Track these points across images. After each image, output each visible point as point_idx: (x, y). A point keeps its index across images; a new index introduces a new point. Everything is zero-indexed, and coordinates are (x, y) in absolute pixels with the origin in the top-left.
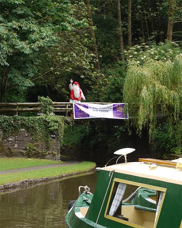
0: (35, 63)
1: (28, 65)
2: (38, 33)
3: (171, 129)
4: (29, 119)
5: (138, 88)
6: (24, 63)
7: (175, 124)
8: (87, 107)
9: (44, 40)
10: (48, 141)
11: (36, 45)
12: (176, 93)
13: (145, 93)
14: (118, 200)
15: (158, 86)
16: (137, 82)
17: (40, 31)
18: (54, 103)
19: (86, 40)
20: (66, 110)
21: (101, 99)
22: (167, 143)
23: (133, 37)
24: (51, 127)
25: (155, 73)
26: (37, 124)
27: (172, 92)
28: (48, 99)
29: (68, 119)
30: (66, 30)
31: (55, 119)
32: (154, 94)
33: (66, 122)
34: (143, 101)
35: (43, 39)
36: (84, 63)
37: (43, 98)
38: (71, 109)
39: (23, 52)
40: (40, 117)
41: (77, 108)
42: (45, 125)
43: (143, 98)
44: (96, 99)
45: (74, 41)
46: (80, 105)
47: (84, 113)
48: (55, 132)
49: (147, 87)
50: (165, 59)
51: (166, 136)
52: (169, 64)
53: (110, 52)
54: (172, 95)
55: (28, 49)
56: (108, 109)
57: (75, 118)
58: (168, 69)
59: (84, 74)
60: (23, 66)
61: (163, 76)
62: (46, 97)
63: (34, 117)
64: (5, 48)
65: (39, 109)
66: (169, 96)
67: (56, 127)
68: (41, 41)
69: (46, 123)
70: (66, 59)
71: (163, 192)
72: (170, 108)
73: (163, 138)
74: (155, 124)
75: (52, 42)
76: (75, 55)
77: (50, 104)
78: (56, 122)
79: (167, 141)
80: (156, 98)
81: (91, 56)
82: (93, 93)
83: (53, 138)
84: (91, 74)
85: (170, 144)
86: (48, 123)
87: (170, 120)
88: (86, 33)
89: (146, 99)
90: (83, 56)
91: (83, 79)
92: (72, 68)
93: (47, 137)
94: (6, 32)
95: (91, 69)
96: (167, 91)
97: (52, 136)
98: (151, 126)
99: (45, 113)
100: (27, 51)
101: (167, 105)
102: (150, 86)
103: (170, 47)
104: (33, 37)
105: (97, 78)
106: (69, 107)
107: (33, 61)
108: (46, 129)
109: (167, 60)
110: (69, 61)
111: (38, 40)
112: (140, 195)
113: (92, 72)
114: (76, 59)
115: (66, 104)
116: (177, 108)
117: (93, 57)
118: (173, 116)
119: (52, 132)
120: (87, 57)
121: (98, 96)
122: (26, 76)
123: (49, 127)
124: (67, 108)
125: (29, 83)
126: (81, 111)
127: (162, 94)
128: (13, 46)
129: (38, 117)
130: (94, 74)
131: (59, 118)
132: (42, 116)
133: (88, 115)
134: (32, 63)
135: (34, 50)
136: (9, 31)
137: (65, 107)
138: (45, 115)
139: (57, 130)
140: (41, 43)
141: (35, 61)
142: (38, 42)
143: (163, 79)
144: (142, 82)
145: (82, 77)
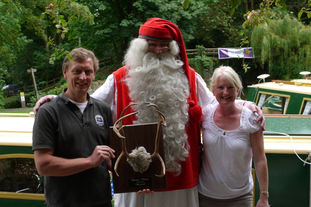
0: (193, 24)
1: (189, 26)
2: (195, 5)
3: (282, 63)
4: (191, 60)
5: (260, 38)
6: (187, 25)
7: (285, 60)
8: (227, 51)
9: (200, 10)
10: (203, 73)
11: (195, 13)
12: (285, 40)
13: (265, 41)
14: (261, 103)
15: (273, 36)
16: (259, 34)
17: (197, 4)
18: (206, 49)
19: (224, 8)
20: (213, 53)
21: (235, 45)
22: (279, 72)
23: (255, 4)
24: (205, 64)
25: (271, 28)
26: (196, 63)
27: (283, 39)
28: (202, 47)
29: (216, 59)
30: (213, 2)
31: (207, 59)
32: (271, 41)
33: (214, 61)
34: (264, 46)
35: (198, 9)
36: (224, 22)
37: (199, 46)
38: (217, 52)
39: (187, 18)
40: (198, 58)
41: (221, 52)
42: (201, 63)
43: (264, 44)
44: (232, 45)
45: (217, 9)
46: (222, 50)
47: (225, 55)
48: (208, 68)
49: (267, 37)
50: (277, 18)
51: (279, 68)
52: (280, 21)
53: (239, 14)
54: (283, 42)
55: (190, 16)
56: (241, 52)
57: (219, 58)
58: (280, 25)
59: (224, 30)
60: (186, 27)
61: (277, 29)
62: (200, 45)
63: (194, 59)
64: (177, 17)
65: (196, 53)
66: (281, 42)
67: (208, 65)
68: (198, 10)
69: (201, 62)
70: (213, 21)
71: (288, 98)
72: (282, 50)
73: (277, 69)
74: (272, 60)
75: (205, 11)
76: (218, 18)
77: (204, 50)
78: (208, 61)
79: (280, 71)
80: (272, 44)
81: (229, 18)
82: (229, 42)
83: (206, 71)
84: (228, 29)
85: (282, 73)
86: (203, 62)
87: (282, 58)
88: (225, 3)
89: (266, 45)
90: (223, 18)
91: (224, 33)
92: (217, 26)
93: (202, 71)
94: (177, 6)
95: (228, 26)
96: (279, 39)
97: (206, 70)
98: (270, 62)
99: (201, 55)
100: (190, 18)
101: (279, 48)
102: (268, 36)
103: (280, 10)
104: (193, 8)
105: (232, 31)
106: (215, 51)
107: (193, 23)
108: (202, 66)
109: (278, 19)
110: (214, 22)
111: (196, 10)
112: (270, 102)
113: (229, 28)
114: (219, 21)
115: (213, 50)
116: (286, 50)
117: (230, 19)
118: (283, 55)
119: (205, 68)
120: (226, 19)
121: (233, 44)
122: (189, 33)
123: (203, 65)
124: (214, 52)
125: (191, 37)
126: (223, 54)
127: (276, 41)
128: (181, 15)
129: (196, 59)
130: (231, 30)
131: (209, 59)
132: (199, 57)
133: (228, 56)
134: (192, 24)
135: (193, 17)
136: (178, 5)
137: (213, 51)
138: (201, 57)
139: (209, 66)
140: (198, 12)
141: (194, 23)
142: (196, 11)
143: (277, 31)
144: (263, 34)
145: (223, 31)
